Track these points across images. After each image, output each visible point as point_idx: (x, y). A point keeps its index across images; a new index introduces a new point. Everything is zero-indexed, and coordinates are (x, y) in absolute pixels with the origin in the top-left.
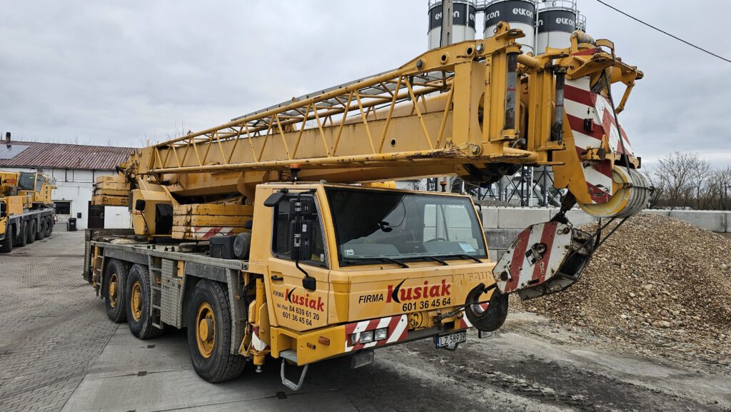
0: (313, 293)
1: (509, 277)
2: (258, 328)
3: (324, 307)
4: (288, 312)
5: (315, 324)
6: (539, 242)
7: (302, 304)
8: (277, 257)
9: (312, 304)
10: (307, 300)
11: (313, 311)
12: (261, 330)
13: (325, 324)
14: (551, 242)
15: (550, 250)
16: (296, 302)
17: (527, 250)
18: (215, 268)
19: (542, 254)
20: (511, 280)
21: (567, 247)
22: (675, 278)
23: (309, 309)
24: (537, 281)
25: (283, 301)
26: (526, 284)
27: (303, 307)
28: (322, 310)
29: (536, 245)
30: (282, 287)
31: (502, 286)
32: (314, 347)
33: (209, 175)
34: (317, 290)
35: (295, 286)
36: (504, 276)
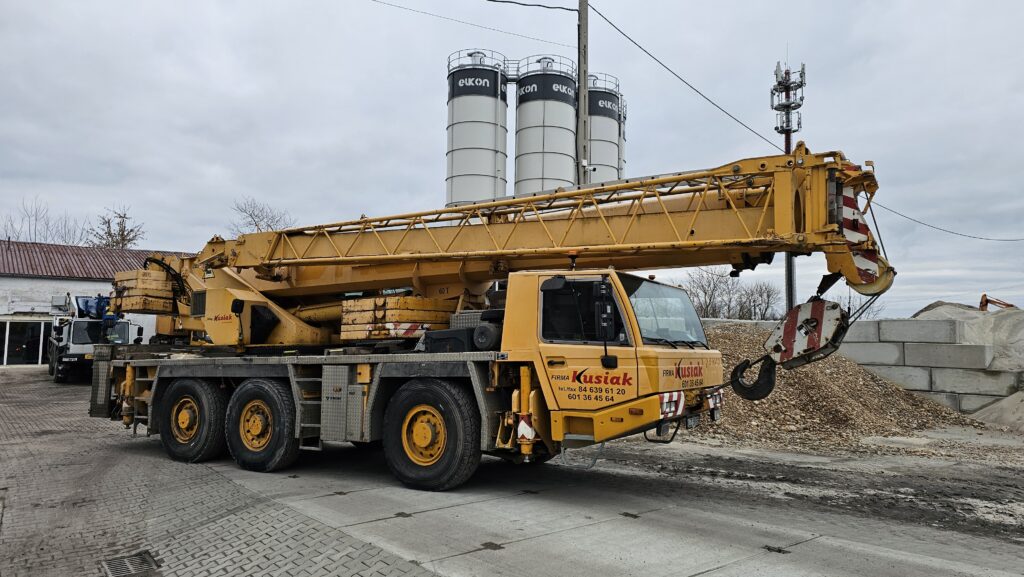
0: (615, 370)
1: (783, 348)
2: (530, 416)
3: (634, 382)
4: (577, 393)
5: (618, 399)
6: (809, 317)
7: (600, 382)
8: (552, 342)
9: (615, 380)
10: (606, 378)
11: (615, 387)
12: (534, 417)
13: (635, 396)
14: (822, 317)
15: (822, 323)
16: (591, 381)
17: (799, 324)
18: (445, 364)
19: (814, 327)
20: (785, 351)
21: (837, 319)
22: (791, 385)
23: (610, 386)
24: (814, 348)
25: (569, 383)
26: (802, 353)
27: (602, 385)
28: (630, 384)
29: (807, 320)
30: (568, 370)
31: (776, 357)
32: (622, 420)
33: (348, 268)
34: (619, 367)
35: (585, 367)
36: (777, 349)
